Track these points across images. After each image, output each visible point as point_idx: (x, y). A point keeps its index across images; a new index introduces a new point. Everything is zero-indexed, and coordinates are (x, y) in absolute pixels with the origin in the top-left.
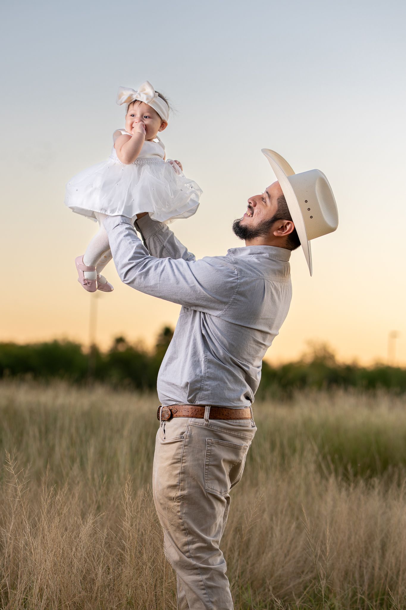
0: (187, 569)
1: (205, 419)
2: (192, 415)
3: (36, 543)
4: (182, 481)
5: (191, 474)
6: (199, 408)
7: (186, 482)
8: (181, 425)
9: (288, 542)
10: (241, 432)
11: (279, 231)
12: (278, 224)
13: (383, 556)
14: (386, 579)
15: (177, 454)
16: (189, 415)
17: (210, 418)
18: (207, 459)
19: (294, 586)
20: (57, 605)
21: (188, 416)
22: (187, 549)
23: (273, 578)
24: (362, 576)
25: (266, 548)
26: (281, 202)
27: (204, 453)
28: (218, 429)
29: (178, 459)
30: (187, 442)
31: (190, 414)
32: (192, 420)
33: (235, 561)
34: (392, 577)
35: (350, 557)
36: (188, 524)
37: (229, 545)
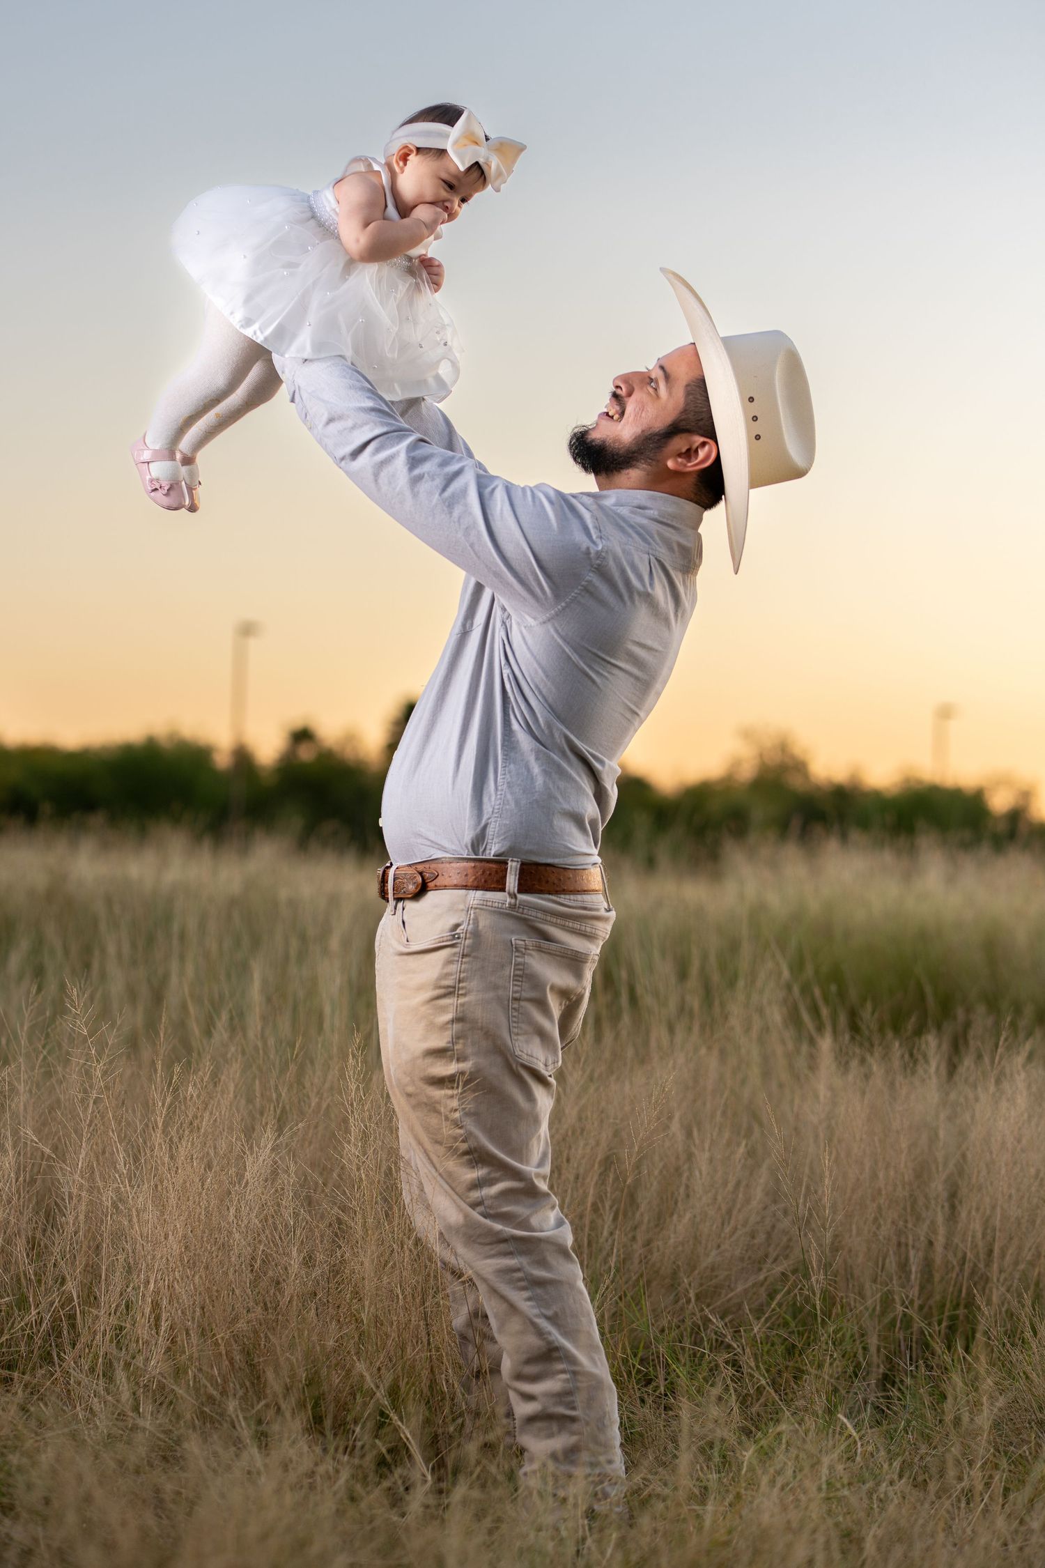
0: (480, 1244)
1: (509, 894)
2: (475, 884)
3: (141, 1197)
4: (458, 1038)
5: (480, 1021)
6: (493, 866)
7: (469, 1040)
8: (452, 909)
9: (730, 1187)
10: (587, 921)
11: (680, 460)
12: (679, 443)
13: (953, 1215)
14: (962, 1270)
15: (447, 975)
16: (469, 884)
17: (520, 891)
18: (516, 985)
19: (746, 1291)
20: (195, 1342)
21: (465, 887)
22: (478, 1197)
23: (696, 1272)
24: (904, 1266)
25: (676, 1203)
26: (692, 394)
27: (510, 971)
28: (539, 915)
29: (449, 987)
30: (468, 947)
31: (471, 879)
32: (476, 897)
33: (605, 1233)
34: (975, 1265)
35: (876, 1219)
36: (476, 1138)
37: (590, 1200)
